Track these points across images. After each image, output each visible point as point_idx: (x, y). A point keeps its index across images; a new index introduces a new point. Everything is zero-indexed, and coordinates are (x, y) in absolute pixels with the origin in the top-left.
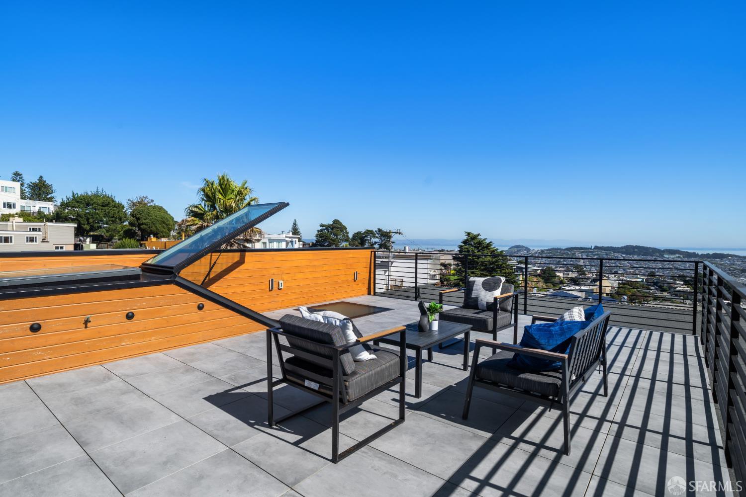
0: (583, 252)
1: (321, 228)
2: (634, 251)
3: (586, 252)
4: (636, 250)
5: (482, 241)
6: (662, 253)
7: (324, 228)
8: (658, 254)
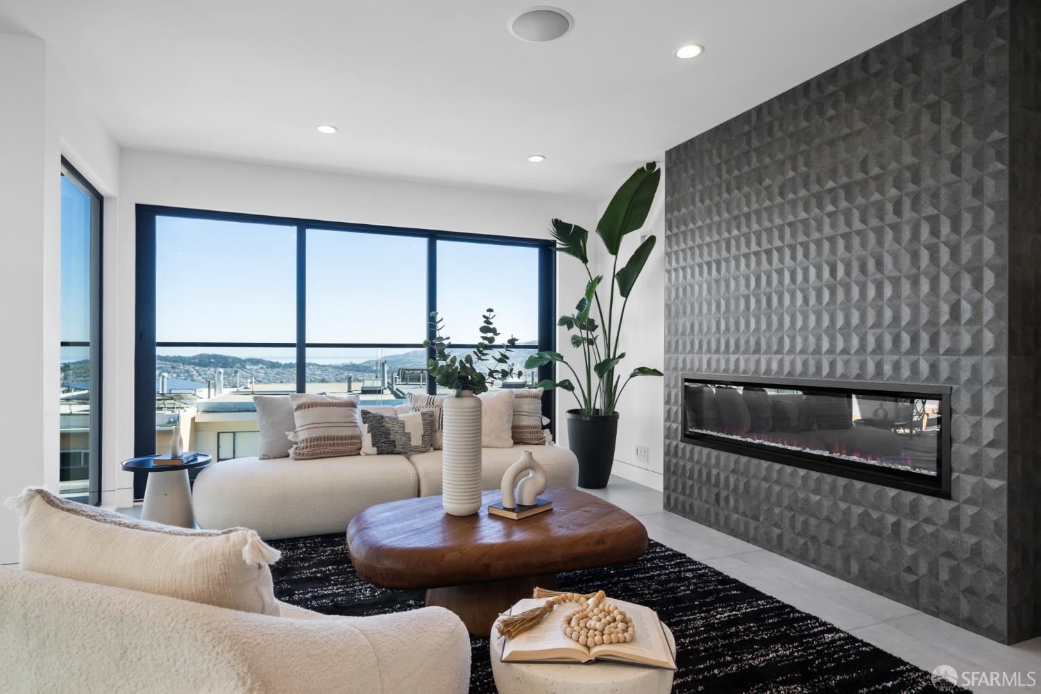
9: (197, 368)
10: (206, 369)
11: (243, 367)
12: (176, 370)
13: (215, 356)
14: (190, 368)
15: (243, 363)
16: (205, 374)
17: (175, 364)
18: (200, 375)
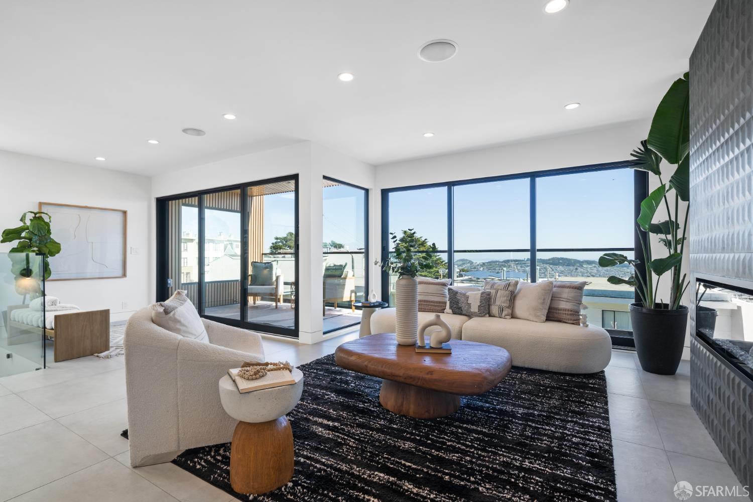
0: (518, 264)
1: (276, 241)
2: (560, 263)
3: (520, 264)
4: (561, 261)
6: (582, 264)
7: (279, 241)
8: (578, 265)
9: (551, 266)
10: (557, 267)
11: (581, 266)
13: (562, 259)
14: (547, 266)
15: (581, 263)
18: (553, 270)
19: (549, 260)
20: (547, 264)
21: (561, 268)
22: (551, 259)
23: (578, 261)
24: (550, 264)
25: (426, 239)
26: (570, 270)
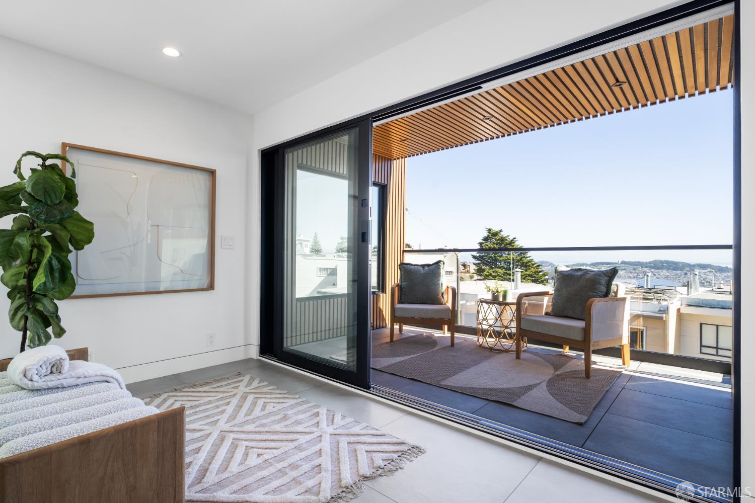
1: (341, 241)
2: (663, 266)
4: (665, 265)
5: (504, 238)
8: (688, 269)
9: (653, 270)
10: (660, 271)
12: (636, 271)
13: (667, 262)
14: (647, 270)
16: (659, 275)
17: (635, 267)
19: (650, 263)
20: (647, 267)
21: (665, 273)
22: (653, 261)
23: (689, 265)
24: (651, 267)
25: (514, 238)
26: (676, 275)
